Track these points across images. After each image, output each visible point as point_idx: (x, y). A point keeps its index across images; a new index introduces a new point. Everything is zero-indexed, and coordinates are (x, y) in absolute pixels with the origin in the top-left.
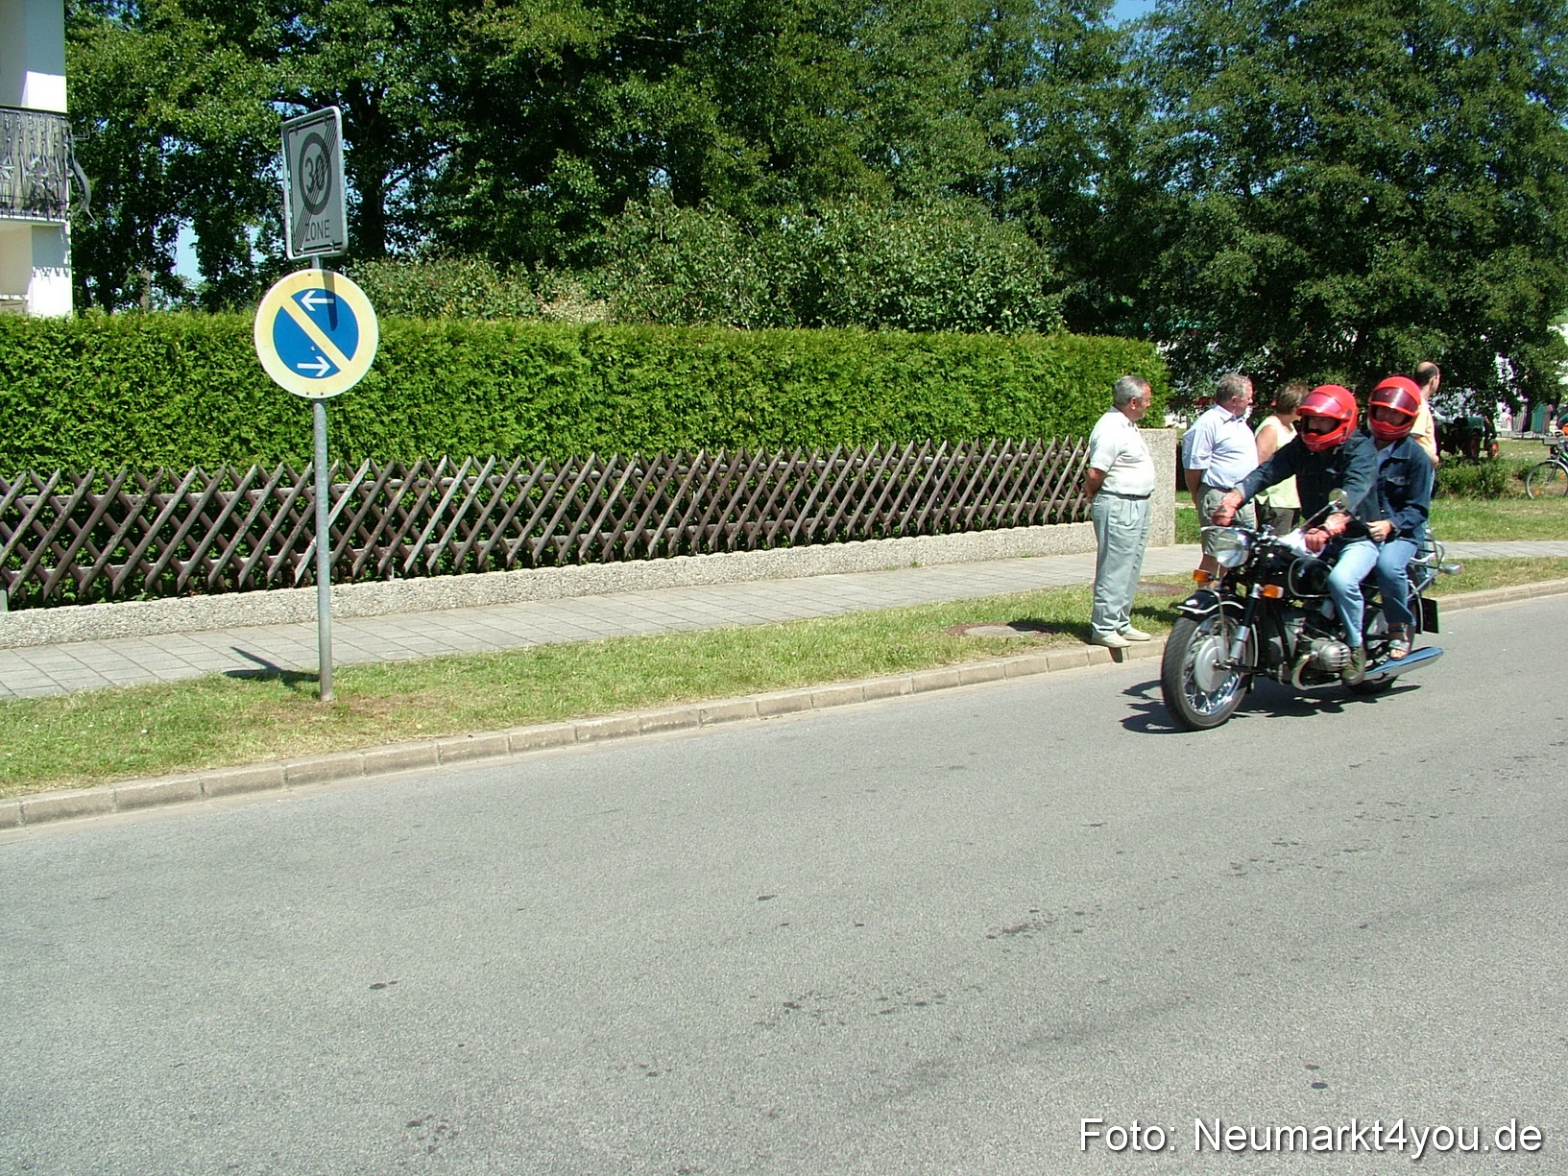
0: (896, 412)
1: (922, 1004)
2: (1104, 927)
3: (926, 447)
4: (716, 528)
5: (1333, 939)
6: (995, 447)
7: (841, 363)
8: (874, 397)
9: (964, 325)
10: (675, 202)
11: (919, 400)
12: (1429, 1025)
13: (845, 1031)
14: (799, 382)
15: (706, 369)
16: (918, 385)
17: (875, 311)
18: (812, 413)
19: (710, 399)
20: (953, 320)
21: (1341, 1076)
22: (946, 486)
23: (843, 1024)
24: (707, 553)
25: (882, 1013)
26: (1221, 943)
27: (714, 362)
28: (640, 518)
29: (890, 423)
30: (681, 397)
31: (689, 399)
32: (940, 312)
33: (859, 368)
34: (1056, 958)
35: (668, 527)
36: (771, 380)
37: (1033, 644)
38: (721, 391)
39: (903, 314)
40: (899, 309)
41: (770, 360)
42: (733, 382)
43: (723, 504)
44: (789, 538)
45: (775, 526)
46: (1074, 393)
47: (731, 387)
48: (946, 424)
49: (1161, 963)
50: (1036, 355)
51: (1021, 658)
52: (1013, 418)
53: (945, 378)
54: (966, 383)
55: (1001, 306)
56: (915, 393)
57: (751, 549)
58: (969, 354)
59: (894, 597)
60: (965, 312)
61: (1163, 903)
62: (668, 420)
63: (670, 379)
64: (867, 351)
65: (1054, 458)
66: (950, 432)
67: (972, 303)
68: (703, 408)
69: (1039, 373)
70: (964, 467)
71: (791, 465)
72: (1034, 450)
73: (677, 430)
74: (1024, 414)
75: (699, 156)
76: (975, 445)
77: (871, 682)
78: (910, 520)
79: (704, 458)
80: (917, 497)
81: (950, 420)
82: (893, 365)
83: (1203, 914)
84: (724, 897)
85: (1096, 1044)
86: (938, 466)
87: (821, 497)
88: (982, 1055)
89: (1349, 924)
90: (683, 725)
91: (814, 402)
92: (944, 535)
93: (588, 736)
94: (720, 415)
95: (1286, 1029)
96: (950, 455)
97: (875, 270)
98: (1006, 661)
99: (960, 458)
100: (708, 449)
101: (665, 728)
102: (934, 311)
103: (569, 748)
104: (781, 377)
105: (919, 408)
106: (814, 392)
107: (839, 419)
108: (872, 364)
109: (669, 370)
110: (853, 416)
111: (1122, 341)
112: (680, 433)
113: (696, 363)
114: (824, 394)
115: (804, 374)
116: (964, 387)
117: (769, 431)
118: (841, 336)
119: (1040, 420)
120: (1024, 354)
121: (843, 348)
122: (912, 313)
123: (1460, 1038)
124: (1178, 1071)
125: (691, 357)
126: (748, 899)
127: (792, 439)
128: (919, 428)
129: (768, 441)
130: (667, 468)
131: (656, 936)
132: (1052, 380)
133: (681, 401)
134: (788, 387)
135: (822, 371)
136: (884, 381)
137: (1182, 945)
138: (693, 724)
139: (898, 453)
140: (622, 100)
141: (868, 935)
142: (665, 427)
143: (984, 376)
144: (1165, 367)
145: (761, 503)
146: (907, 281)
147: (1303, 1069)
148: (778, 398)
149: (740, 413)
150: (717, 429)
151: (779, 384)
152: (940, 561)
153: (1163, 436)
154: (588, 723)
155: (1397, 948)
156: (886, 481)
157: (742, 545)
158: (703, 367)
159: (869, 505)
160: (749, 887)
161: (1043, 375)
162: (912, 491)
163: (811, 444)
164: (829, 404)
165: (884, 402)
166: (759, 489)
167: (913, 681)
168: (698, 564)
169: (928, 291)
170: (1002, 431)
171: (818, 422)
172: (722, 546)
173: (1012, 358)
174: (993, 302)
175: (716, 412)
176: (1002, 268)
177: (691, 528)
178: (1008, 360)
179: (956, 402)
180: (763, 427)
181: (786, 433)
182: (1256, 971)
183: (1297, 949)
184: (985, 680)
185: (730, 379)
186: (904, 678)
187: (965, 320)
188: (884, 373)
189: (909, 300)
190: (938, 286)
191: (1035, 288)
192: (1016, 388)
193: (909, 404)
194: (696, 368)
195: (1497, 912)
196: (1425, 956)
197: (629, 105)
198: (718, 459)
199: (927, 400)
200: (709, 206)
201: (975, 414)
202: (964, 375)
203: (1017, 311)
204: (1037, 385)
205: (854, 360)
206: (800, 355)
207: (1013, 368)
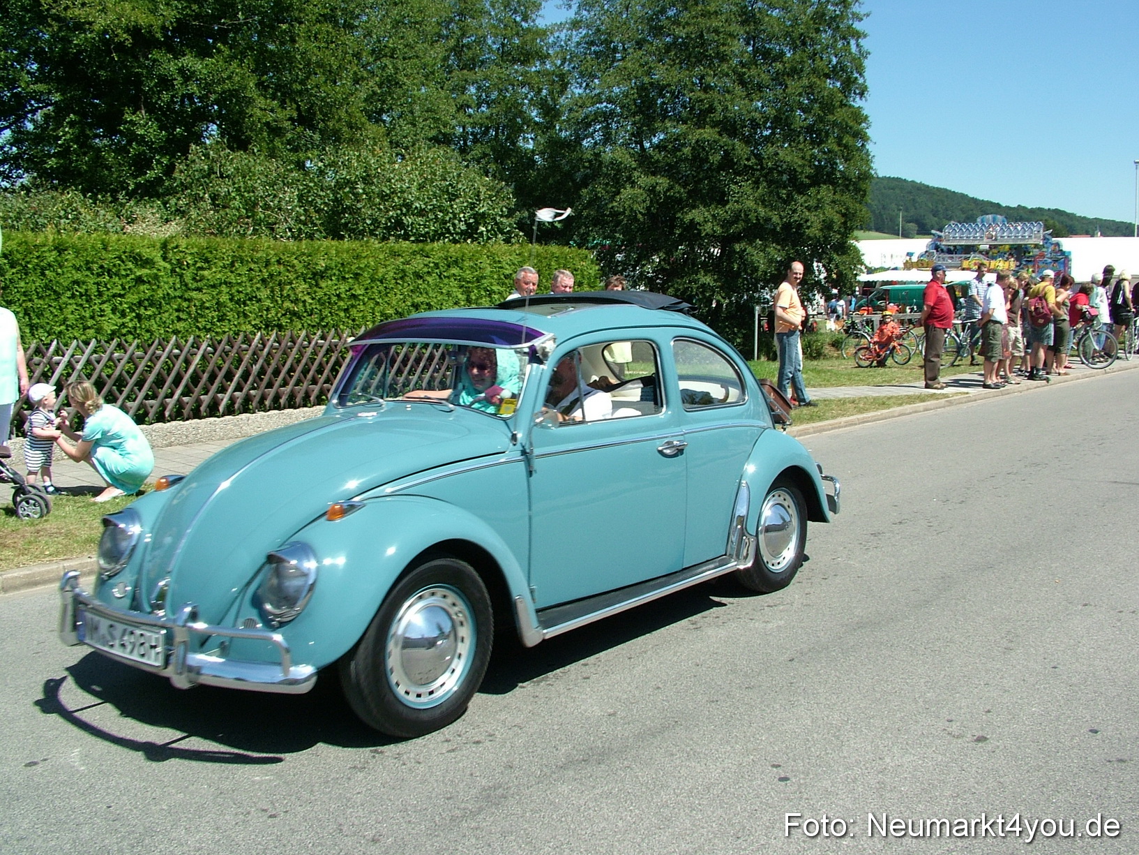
0: (404, 302)
1: (478, 742)
2: (605, 673)
4: (271, 392)
5: (772, 671)
7: (362, 266)
8: (388, 291)
9: (451, 238)
10: (228, 147)
11: (421, 293)
12: (852, 727)
13: (422, 768)
14: (331, 280)
15: (260, 271)
16: (420, 282)
17: (385, 228)
18: (341, 303)
19: (264, 293)
20: (443, 234)
21: (798, 771)
23: (419, 763)
24: (265, 411)
25: (448, 752)
26: (692, 679)
27: (266, 265)
28: (212, 385)
29: (400, 310)
31: (247, 294)
32: (433, 228)
33: (376, 270)
34: (574, 699)
35: (234, 391)
36: (310, 278)
38: (272, 288)
39: (405, 230)
40: (402, 226)
41: (309, 264)
42: (281, 280)
43: (276, 373)
45: (316, 389)
47: (280, 284)
49: (652, 697)
50: (506, 258)
53: (440, 276)
54: (455, 280)
55: (478, 223)
56: (418, 288)
57: (299, 407)
58: (457, 259)
60: (451, 228)
61: (645, 652)
62: (232, 310)
63: (232, 278)
64: (381, 257)
67: (456, 222)
68: (259, 301)
69: (507, 272)
71: (327, 343)
73: (238, 318)
75: (242, 113)
78: (417, 383)
79: (261, 339)
80: (422, 365)
82: (401, 267)
83: (675, 658)
85: (615, 762)
88: (531, 778)
89: (781, 659)
91: (343, 296)
94: (272, 305)
95: (752, 739)
97: (384, 197)
100: (264, 332)
102: (429, 227)
104: (318, 276)
105: (421, 299)
106: (343, 287)
107: (362, 308)
108: (386, 266)
109: (232, 272)
110: (372, 306)
111: (566, 249)
112: (242, 320)
113: (253, 266)
114: (350, 289)
115: (334, 275)
116: (454, 283)
117: (309, 318)
118: (362, 246)
120: (497, 259)
121: (364, 255)
122: (412, 229)
123: (875, 735)
124: (679, 778)
125: (248, 262)
127: (327, 323)
129: (309, 325)
130: (232, 347)
133: (242, 296)
134: (323, 284)
135: (348, 272)
136: (395, 279)
137: (665, 683)
140: (181, 70)
142: (230, 315)
143: (468, 275)
144: (597, 268)
145: (305, 372)
146: (408, 206)
147: (770, 768)
148: (315, 292)
149: (287, 304)
150: (269, 316)
151: (316, 282)
155: (818, 674)
157: (292, 404)
158: (258, 269)
161: (511, 274)
162: (418, 361)
163: (341, 327)
164: (354, 296)
165: (395, 294)
166: (304, 361)
168: (259, 419)
169: (421, 213)
171: (346, 310)
172: (276, 406)
173: (488, 262)
174: (471, 221)
175: (268, 303)
176: (478, 196)
177: (252, 392)
178: (485, 262)
179: (449, 294)
180: (305, 314)
181: (322, 319)
182: (722, 698)
183: (748, 680)
185: (279, 278)
187: (452, 234)
188: (395, 273)
189: (410, 220)
190: (430, 209)
191: (502, 211)
192: (492, 284)
193: (414, 296)
194: (252, 270)
195: (881, 643)
196: (839, 678)
197: (187, 75)
198: (272, 339)
199: (427, 293)
200: (255, 151)
201: (463, 303)
202: (454, 275)
203: (490, 228)
204: (506, 281)
205: (372, 263)
206: (331, 259)
207: (489, 269)
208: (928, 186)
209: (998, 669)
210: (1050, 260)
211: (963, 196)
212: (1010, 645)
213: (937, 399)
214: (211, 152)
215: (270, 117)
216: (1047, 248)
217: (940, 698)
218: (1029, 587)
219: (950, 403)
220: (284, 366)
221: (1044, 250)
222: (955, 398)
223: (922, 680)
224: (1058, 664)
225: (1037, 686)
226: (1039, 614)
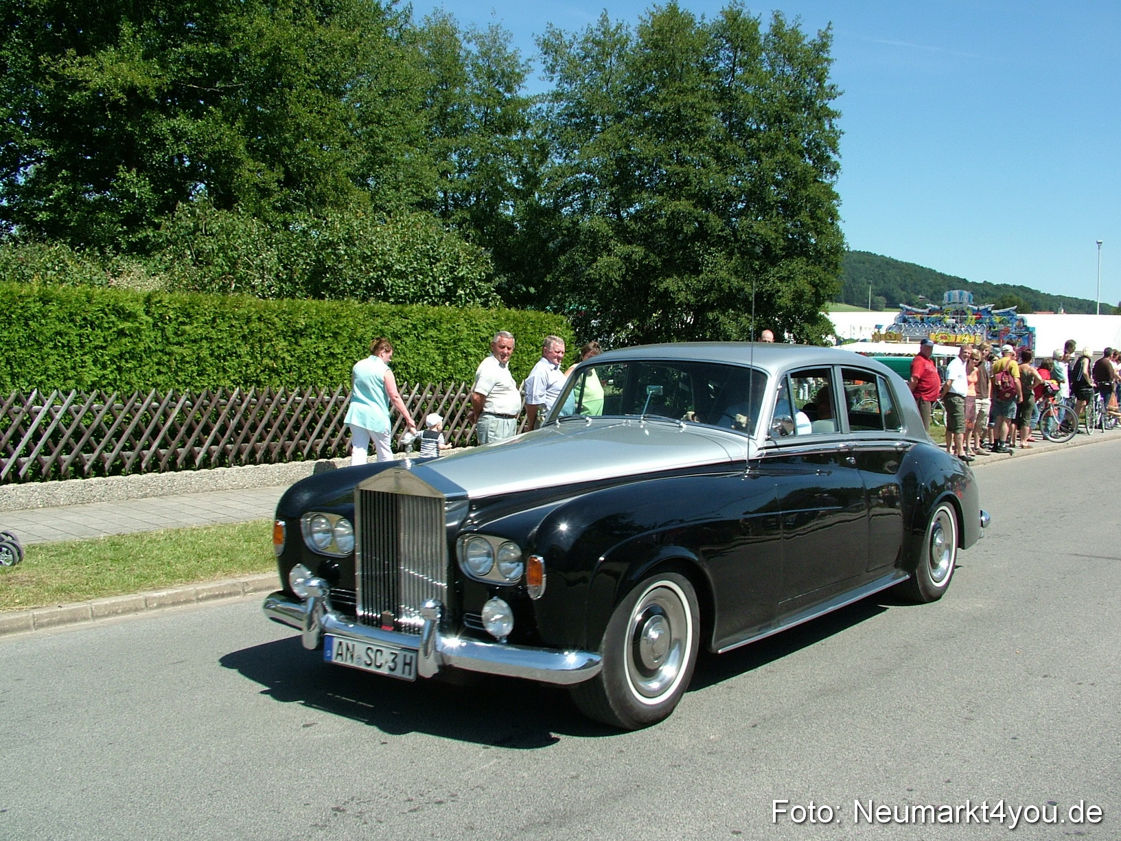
1: (440, 802)
3: (404, 388)
4: (248, 447)
5: (734, 737)
7: (341, 325)
9: (430, 300)
10: (214, 206)
13: (383, 827)
14: (311, 338)
15: (241, 327)
16: (398, 342)
17: (365, 289)
18: (320, 362)
19: (244, 350)
20: (422, 296)
21: (758, 838)
23: (381, 822)
24: (241, 465)
25: (410, 811)
27: (247, 323)
28: (189, 438)
30: (222, 348)
31: (227, 350)
32: (413, 290)
33: (354, 330)
35: (211, 445)
38: (252, 344)
39: (385, 292)
40: (382, 288)
41: (289, 322)
42: (261, 337)
43: (253, 428)
44: (303, 454)
45: (292, 445)
48: (418, 369)
49: (614, 761)
50: (483, 322)
52: (466, 368)
53: (417, 337)
54: (433, 341)
55: (456, 287)
57: (274, 463)
58: (435, 321)
60: (431, 291)
62: (211, 365)
63: (213, 334)
64: (361, 317)
66: (420, 377)
67: (436, 285)
68: (239, 356)
69: (484, 335)
70: (431, 403)
71: (305, 400)
73: (218, 372)
75: (231, 174)
76: (439, 387)
79: (240, 394)
81: (421, 368)
82: (380, 327)
84: (275, 726)
85: (576, 825)
86: (413, 401)
87: (327, 423)
89: (744, 725)
90: (230, 594)
91: (322, 354)
93: (155, 605)
94: (251, 361)
95: (713, 805)
96: (421, 394)
97: (365, 258)
99: (429, 396)
100: (242, 387)
101: (216, 597)
102: (408, 289)
103: (140, 614)
104: (298, 334)
105: (399, 359)
106: (322, 346)
107: (340, 366)
108: (365, 326)
109: (213, 328)
110: (350, 364)
111: (542, 314)
112: (221, 375)
113: (234, 322)
114: (329, 348)
115: (314, 333)
116: (431, 344)
117: (288, 374)
118: (342, 306)
120: (474, 322)
121: (343, 315)
122: (392, 290)
125: (230, 318)
126: (294, 727)
127: (305, 381)
129: (287, 381)
130: (211, 401)
131: (224, 760)
133: (222, 351)
134: (302, 342)
135: (328, 331)
138: (238, 593)
140: (173, 131)
141: (392, 751)
142: (210, 370)
143: (445, 337)
144: (572, 332)
145: (282, 428)
146: (389, 268)
147: (730, 835)
148: (295, 350)
149: (266, 361)
150: (249, 372)
151: (296, 339)
154: (155, 594)
155: (780, 741)
157: (267, 459)
158: (238, 326)
160: (295, 718)
161: (487, 337)
163: (319, 384)
164: (333, 355)
166: (281, 417)
168: (234, 473)
169: (401, 275)
170: (458, 376)
171: (324, 369)
172: (252, 460)
174: (450, 284)
175: (247, 359)
176: (458, 260)
177: (229, 446)
178: (462, 326)
179: (425, 355)
180: (284, 371)
181: (300, 376)
182: (684, 763)
183: (711, 745)
185: (259, 335)
187: (431, 297)
188: (374, 333)
189: (390, 282)
190: (411, 272)
191: (480, 275)
194: (233, 326)
195: (844, 711)
196: (801, 745)
197: (179, 136)
198: (250, 395)
199: (404, 354)
200: (240, 210)
201: (439, 364)
202: (431, 336)
203: (468, 291)
204: (483, 344)
205: (352, 323)
206: (311, 318)
207: (466, 332)
208: (897, 261)
209: (958, 739)
210: (1014, 336)
211: (931, 272)
212: (970, 715)
214: (198, 210)
215: (258, 178)
216: (1012, 323)
217: (901, 767)
218: (991, 657)
220: (261, 421)
221: (1009, 325)
223: (883, 749)
224: (1018, 735)
225: (997, 757)
226: (1000, 685)
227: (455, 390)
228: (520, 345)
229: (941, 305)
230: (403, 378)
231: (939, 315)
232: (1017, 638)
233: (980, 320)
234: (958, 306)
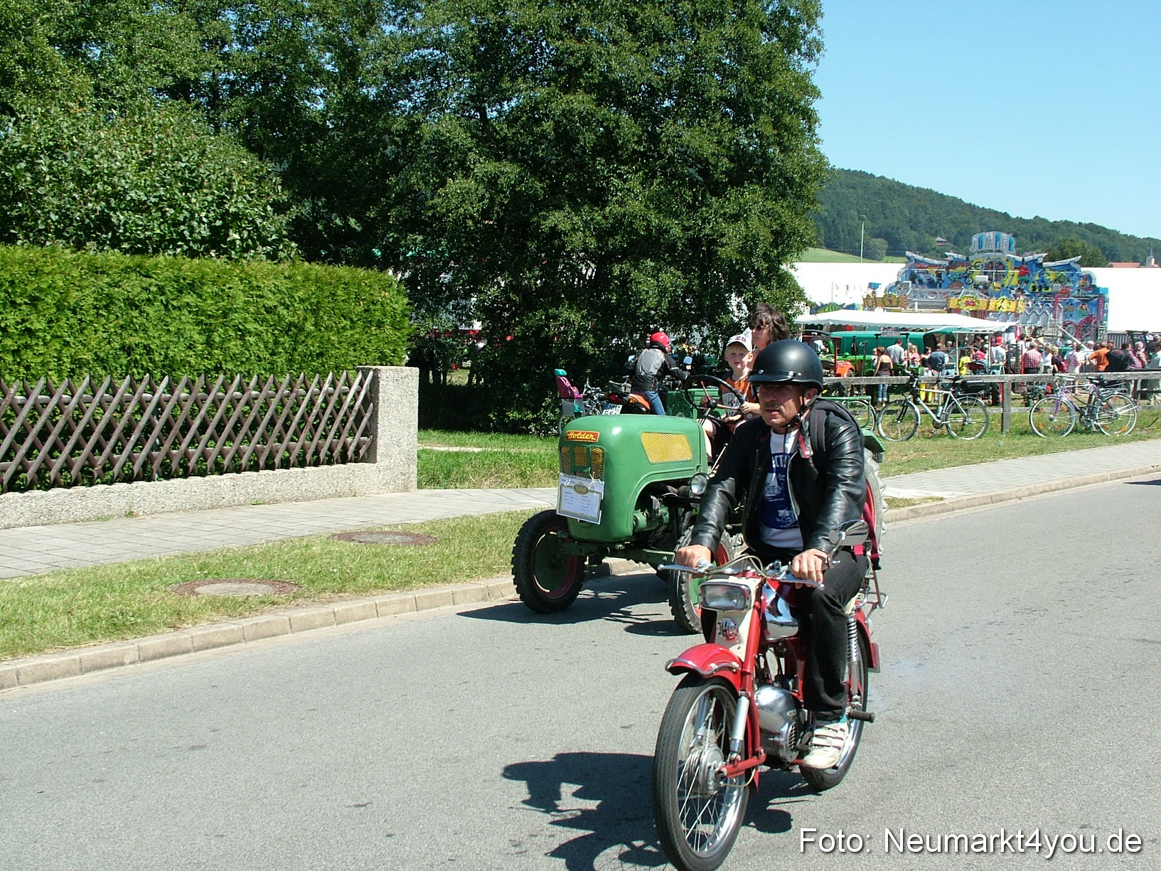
0: (109, 343)
3: (144, 383)
6: (223, 384)
7: (44, 286)
8: (84, 325)
9: (185, 247)
11: (136, 331)
16: (136, 313)
17: (79, 228)
18: (8, 342)
20: (173, 241)
22: (168, 427)
29: (102, 355)
32: (158, 231)
33: (65, 293)
37: (273, 603)
39: (114, 232)
46: (309, 326)
48: (166, 357)
51: (261, 619)
52: (242, 353)
53: (166, 306)
54: (190, 312)
55: (226, 227)
56: (132, 322)
58: (194, 282)
59: (107, 552)
60: (187, 233)
64: (75, 273)
65: (288, 396)
66: (170, 366)
67: (195, 224)
69: (270, 304)
70: (187, 406)
72: (265, 388)
74: (254, 349)
76: (200, 382)
77: (89, 652)
78: (124, 465)
80: (133, 438)
81: (171, 354)
82: (106, 290)
86: (159, 404)
87: (21, 437)
92: (165, 482)
96: (171, 392)
97: (82, 181)
98: (245, 623)
99: (184, 395)
102: (151, 230)
105: (137, 340)
107: (42, 349)
108: (81, 288)
110: (58, 347)
111: (361, 272)
114: (24, 321)
116: (187, 317)
118: (45, 256)
119: (271, 355)
120: (255, 283)
121: (47, 270)
122: (125, 231)
128: (136, 361)
132: (285, 312)
135: (21, 295)
136: (95, 307)
139: (112, 389)
143: (210, 306)
144: (406, 300)
146: (120, 196)
152: (159, 509)
153: (404, 374)
156: (97, 421)
159: (78, 446)
161: (275, 307)
162: (128, 431)
164: (30, 332)
165: (96, 331)
167: (139, 649)
169: (139, 207)
170: (230, 366)
171: (16, 353)
173: (242, 287)
174: (219, 223)
176: (230, 186)
178: (236, 288)
179: (179, 333)
184: (221, 645)
186: (128, 647)
187: (187, 242)
188: (96, 299)
189: (121, 217)
190: (155, 204)
192: (246, 320)
193: (125, 334)
199: (145, 331)
201: (200, 347)
202: (188, 304)
203: (245, 234)
204: (268, 317)
205: (61, 283)
207: (243, 298)
208: (904, 186)
210: (1076, 300)
211: (956, 202)
213: (898, 506)
216: (1074, 282)
218: (1005, 797)
219: (916, 513)
221: (1069, 285)
222: (923, 505)
227: (225, 387)
228: (326, 318)
229: (968, 254)
230: (142, 368)
231: (965, 269)
232: (1046, 767)
233: (1026, 278)
234: (993, 256)
